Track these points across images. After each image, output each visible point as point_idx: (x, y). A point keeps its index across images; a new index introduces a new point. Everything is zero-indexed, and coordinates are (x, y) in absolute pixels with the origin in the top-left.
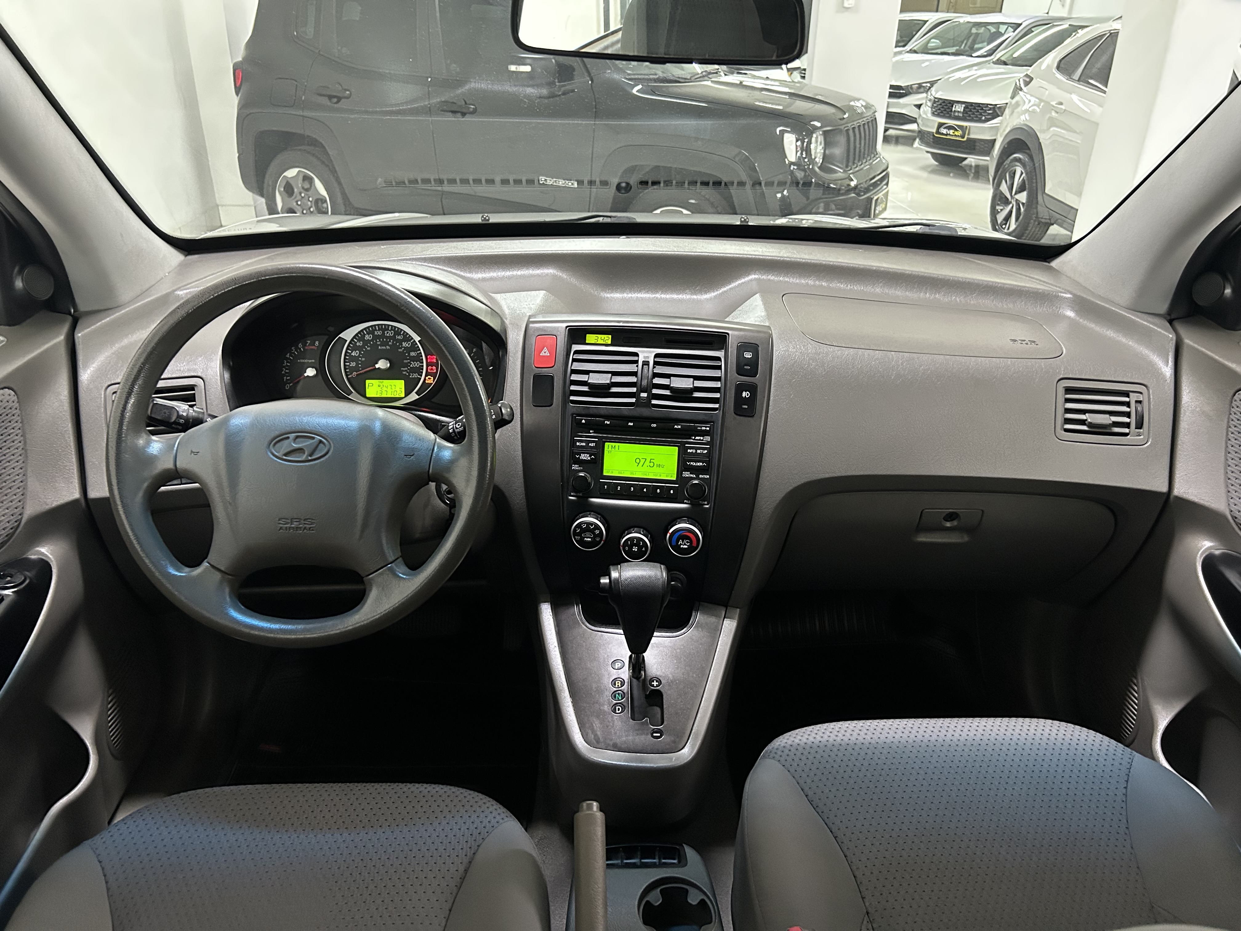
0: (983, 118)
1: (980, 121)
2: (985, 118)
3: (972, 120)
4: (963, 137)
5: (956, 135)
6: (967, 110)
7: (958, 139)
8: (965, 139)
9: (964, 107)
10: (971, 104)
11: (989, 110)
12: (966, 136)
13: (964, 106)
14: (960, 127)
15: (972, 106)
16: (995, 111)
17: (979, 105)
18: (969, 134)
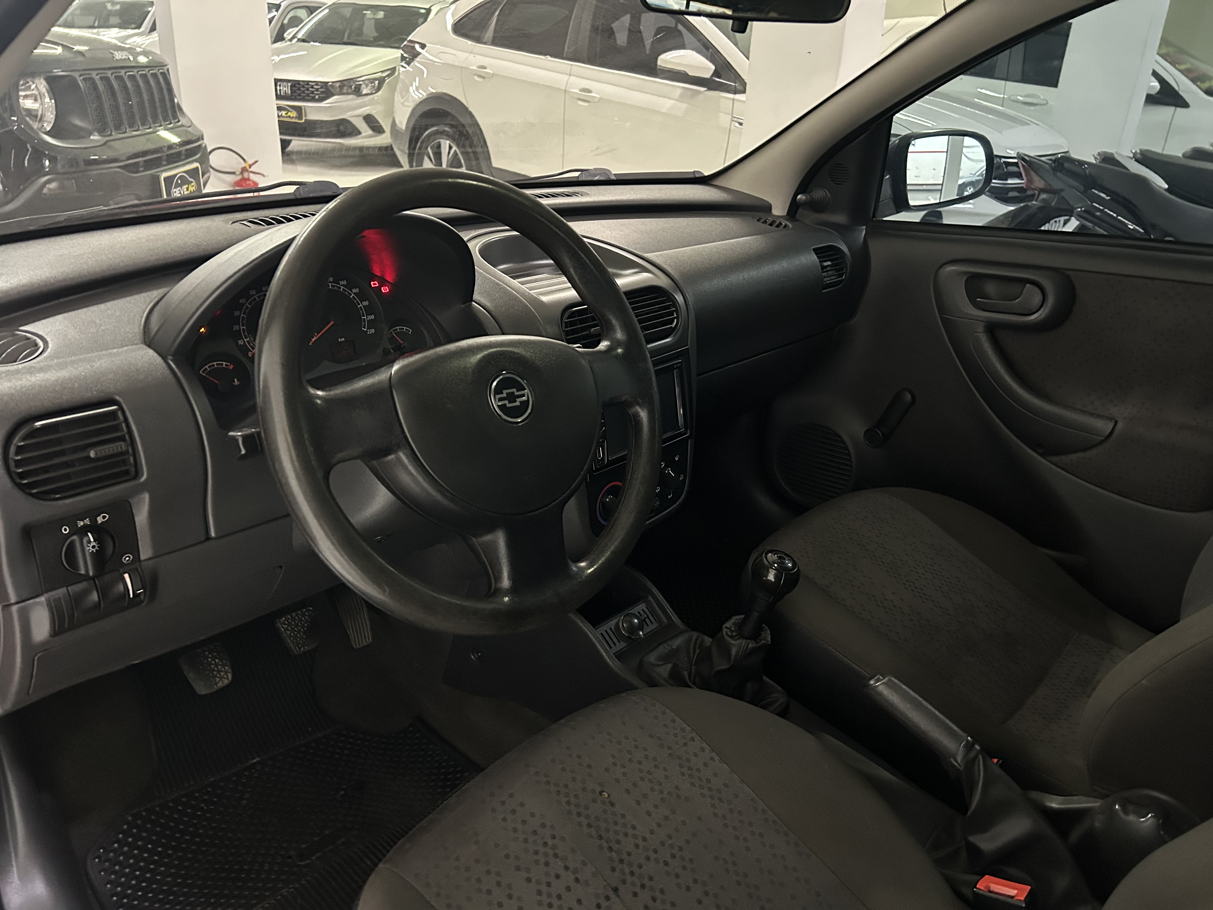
0: (317, 97)
1: (313, 100)
2: (319, 97)
3: (303, 100)
4: (300, 117)
5: (289, 116)
6: (293, 88)
7: (294, 120)
8: (303, 121)
9: (291, 86)
10: (298, 82)
11: (320, 88)
12: (304, 118)
13: (290, 84)
14: (293, 107)
15: (299, 84)
16: (327, 89)
17: (307, 82)
18: (305, 116)
